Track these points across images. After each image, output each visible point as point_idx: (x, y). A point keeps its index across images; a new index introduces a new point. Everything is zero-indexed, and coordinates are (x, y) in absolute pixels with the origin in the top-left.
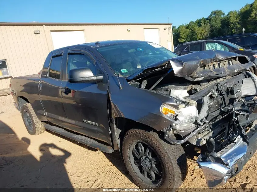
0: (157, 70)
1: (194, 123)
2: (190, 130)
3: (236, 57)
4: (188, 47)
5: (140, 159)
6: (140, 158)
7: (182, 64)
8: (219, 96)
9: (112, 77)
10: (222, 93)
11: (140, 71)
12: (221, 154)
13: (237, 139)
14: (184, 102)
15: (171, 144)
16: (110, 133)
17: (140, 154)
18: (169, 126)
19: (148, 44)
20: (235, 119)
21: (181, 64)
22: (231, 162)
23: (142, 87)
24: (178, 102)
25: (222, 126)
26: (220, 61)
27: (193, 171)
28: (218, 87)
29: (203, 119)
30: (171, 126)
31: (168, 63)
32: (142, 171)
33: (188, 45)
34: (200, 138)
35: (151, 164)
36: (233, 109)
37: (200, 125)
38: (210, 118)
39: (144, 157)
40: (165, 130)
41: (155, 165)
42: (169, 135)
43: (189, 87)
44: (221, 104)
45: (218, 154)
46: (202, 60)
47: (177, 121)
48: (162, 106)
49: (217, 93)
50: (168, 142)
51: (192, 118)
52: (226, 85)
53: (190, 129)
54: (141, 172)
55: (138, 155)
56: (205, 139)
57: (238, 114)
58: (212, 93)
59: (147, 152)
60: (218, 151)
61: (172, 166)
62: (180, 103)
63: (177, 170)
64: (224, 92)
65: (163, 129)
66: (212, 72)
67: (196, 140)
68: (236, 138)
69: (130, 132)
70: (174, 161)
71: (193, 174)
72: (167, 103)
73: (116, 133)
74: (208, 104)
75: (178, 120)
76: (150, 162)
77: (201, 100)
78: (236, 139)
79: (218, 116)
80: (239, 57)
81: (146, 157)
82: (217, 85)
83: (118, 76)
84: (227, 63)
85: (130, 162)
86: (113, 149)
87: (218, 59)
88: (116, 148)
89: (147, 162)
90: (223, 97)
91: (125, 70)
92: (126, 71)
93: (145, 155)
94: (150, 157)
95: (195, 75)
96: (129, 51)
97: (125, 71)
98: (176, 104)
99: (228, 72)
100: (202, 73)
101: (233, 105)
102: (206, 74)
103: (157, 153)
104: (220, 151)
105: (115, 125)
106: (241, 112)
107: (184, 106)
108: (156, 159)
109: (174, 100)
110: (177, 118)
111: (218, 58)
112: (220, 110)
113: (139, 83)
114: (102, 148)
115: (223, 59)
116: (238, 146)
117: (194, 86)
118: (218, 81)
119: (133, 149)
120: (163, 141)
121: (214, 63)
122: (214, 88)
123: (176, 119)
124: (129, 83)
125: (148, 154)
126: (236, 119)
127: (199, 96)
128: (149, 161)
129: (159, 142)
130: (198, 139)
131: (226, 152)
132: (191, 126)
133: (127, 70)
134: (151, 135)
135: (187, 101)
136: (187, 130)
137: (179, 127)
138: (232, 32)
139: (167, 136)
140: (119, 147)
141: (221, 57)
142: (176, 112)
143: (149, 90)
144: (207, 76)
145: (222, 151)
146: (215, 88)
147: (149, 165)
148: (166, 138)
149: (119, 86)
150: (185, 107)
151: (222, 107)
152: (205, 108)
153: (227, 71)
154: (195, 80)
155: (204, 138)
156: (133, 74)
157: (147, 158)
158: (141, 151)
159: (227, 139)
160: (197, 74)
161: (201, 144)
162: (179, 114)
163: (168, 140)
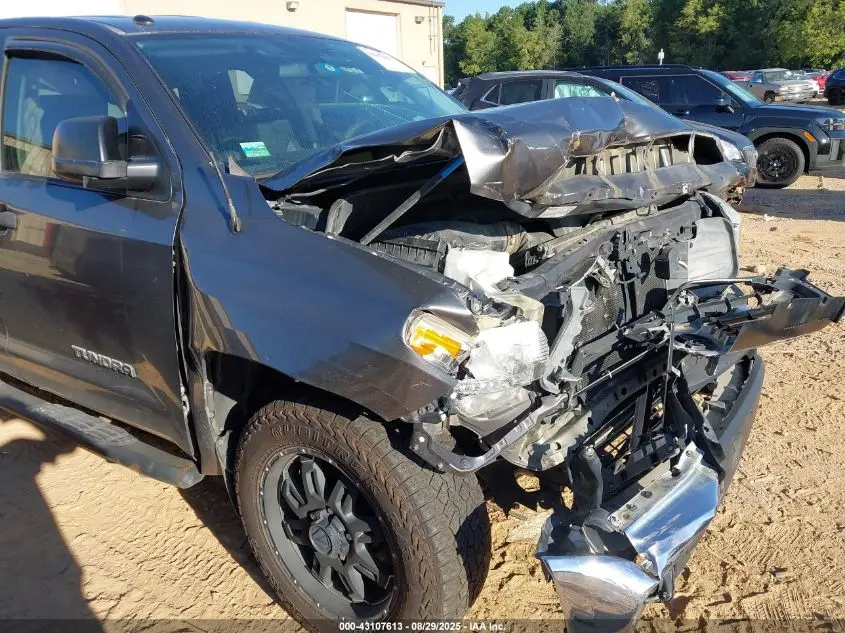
0: (396, 159)
1: (526, 387)
2: (511, 412)
3: (688, 137)
4: (497, 89)
5: (309, 521)
6: (309, 516)
7: (503, 145)
8: (618, 281)
9: (200, 170)
10: (629, 271)
11: (324, 158)
12: (627, 517)
13: (684, 455)
14: (498, 307)
15: (435, 469)
16: (186, 411)
17: (306, 502)
18: (436, 402)
19: (362, 53)
20: (672, 375)
21: (496, 142)
22: (662, 550)
23: (329, 229)
24: (477, 306)
25: (619, 392)
26: (636, 145)
27: (501, 551)
28: (616, 247)
29: (560, 369)
30: (442, 403)
31: (445, 134)
32: (314, 563)
33: (497, 82)
34: (541, 442)
35: (351, 543)
36: (663, 332)
37: (546, 394)
38: (581, 362)
39: (323, 514)
40: (416, 419)
41: (368, 546)
42: (428, 438)
43: (514, 241)
44: (621, 311)
45: (616, 520)
46: (579, 133)
47: (467, 379)
48: (410, 318)
49: (614, 271)
50: (424, 464)
51: (522, 368)
52: (643, 239)
53: (511, 409)
54: (309, 566)
55: (300, 504)
56: (559, 447)
57: (683, 354)
58: (596, 271)
59: (337, 494)
60: (616, 508)
61: (436, 561)
62: (482, 310)
63: (453, 568)
64: (634, 267)
65: (407, 413)
66: (605, 185)
67: (530, 448)
68: (682, 451)
69: (271, 415)
70: (445, 539)
71: (501, 560)
72: (431, 308)
73: (209, 415)
74: (582, 313)
75: (472, 376)
76: (346, 532)
77: (557, 295)
78: (680, 454)
79: (609, 353)
80: (698, 138)
81: (331, 512)
82: (614, 239)
83: (227, 170)
84: (654, 155)
85: (267, 526)
86: (200, 471)
87: (631, 137)
88: (210, 470)
89: (336, 533)
90: (631, 287)
91: (260, 144)
92: (266, 153)
93: (327, 507)
94: (349, 515)
95: (548, 194)
96: (284, 71)
97: (257, 149)
98: (467, 312)
99: (660, 190)
100: (571, 186)
101: (662, 316)
102: (585, 195)
103: (378, 505)
104: (624, 507)
105: (207, 382)
106: (688, 346)
107: (498, 321)
108: (370, 526)
109: (462, 296)
110: (467, 370)
111: (631, 132)
112: (616, 333)
113: (316, 211)
114: (150, 467)
115: (648, 139)
116: (688, 484)
117: (531, 239)
118: (618, 221)
119: (281, 476)
120: (405, 459)
121: (614, 152)
122: (601, 248)
123: (463, 373)
124: (272, 204)
125: (338, 504)
126: (678, 374)
127: (553, 279)
128: (342, 529)
129: (388, 463)
130: (536, 446)
131: (647, 509)
132: (516, 398)
133: (268, 147)
134: (356, 431)
135: (509, 300)
136: (499, 414)
137: (472, 406)
138: (624, 60)
139: (422, 439)
140: (224, 466)
141: (641, 132)
142: (464, 347)
143: (357, 246)
144: (587, 202)
145: (629, 507)
146: (605, 250)
147: (343, 544)
148: (416, 448)
149: (228, 216)
150: (501, 325)
151: (623, 322)
152: (572, 328)
153: (655, 188)
154: (540, 216)
155: (559, 441)
156: (294, 168)
157: (336, 521)
158: (312, 490)
159: (645, 452)
160: (554, 190)
161: (545, 465)
162: (474, 353)
163: (425, 455)
